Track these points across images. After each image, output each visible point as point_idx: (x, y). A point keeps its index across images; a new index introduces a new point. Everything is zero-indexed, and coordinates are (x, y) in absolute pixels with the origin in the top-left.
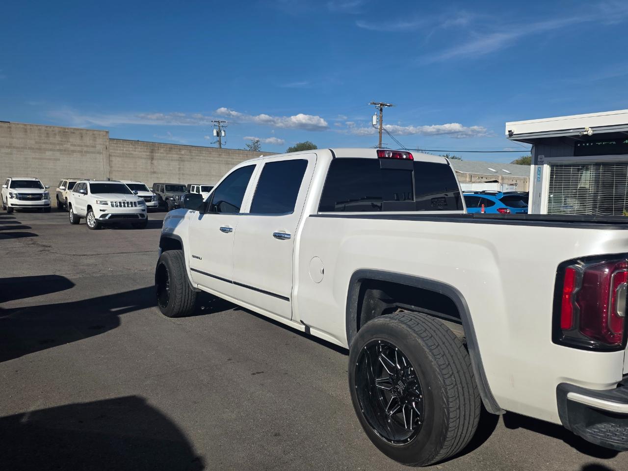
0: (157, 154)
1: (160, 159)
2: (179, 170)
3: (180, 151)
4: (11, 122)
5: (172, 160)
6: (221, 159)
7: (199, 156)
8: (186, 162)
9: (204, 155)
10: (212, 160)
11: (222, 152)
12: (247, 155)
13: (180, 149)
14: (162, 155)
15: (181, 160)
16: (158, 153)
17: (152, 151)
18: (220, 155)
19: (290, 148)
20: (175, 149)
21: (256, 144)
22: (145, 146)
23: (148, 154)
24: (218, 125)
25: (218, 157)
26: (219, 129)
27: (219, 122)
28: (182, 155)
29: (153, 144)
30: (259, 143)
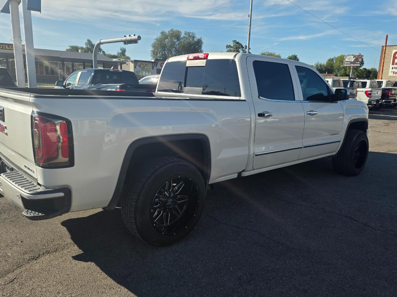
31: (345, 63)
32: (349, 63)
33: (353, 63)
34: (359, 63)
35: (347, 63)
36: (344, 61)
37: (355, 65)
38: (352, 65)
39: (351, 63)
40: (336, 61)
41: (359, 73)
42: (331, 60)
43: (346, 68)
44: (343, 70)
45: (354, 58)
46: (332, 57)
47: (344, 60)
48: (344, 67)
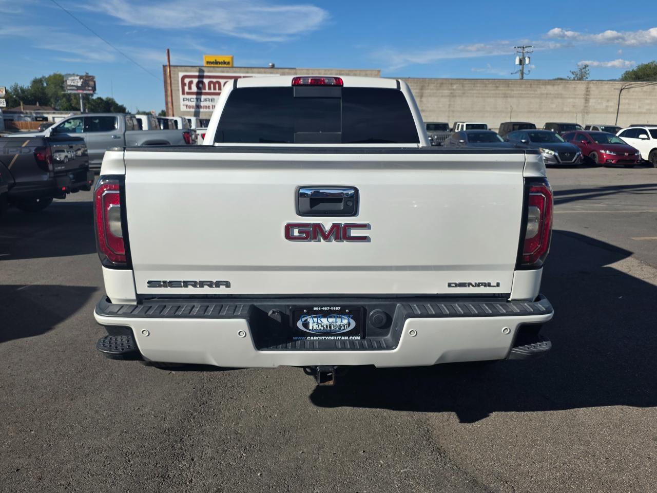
0: (427, 91)
1: (430, 96)
2: (449, 107)
3: (451, 86)
4: (297, 68)
5: (442, 96)
6: (498, 92)
7: (472, 90)
8: (458, 98)
9: (478, 88)
10: (488, 94)
11: (499, 84)
12: (531, 85)
13: (452, 84)
14: (432, 91)
15: (452, 96)
16: (428, 89)
17: (422, 88)
18: (497, 87)
19: (626, 72)
20: (446, 83)
21: (583, 70)
22: (415, 83)
23: (417, 91)
24: (522, 51)
25: (494, 90)
26: (523, 56)
27: (523, 48)
28: (454, 90)
29: (424, 80)
30: (587, 69)
31: (68, 88)
32: (74, 88)
33: (82, 88)
34: (90, 88)
35: (71, 88)
36: (64, 85)
37: (85, 92)
38: (80, 92)
39: (78, 88)
40: (47, 84)
41: (92, 105)
42: (37, 82)
43: (68, 97)
44: (64, 99)
45: (82, 80)
46: (39, 77)
47: (65, 83)
48: (64, 95)
